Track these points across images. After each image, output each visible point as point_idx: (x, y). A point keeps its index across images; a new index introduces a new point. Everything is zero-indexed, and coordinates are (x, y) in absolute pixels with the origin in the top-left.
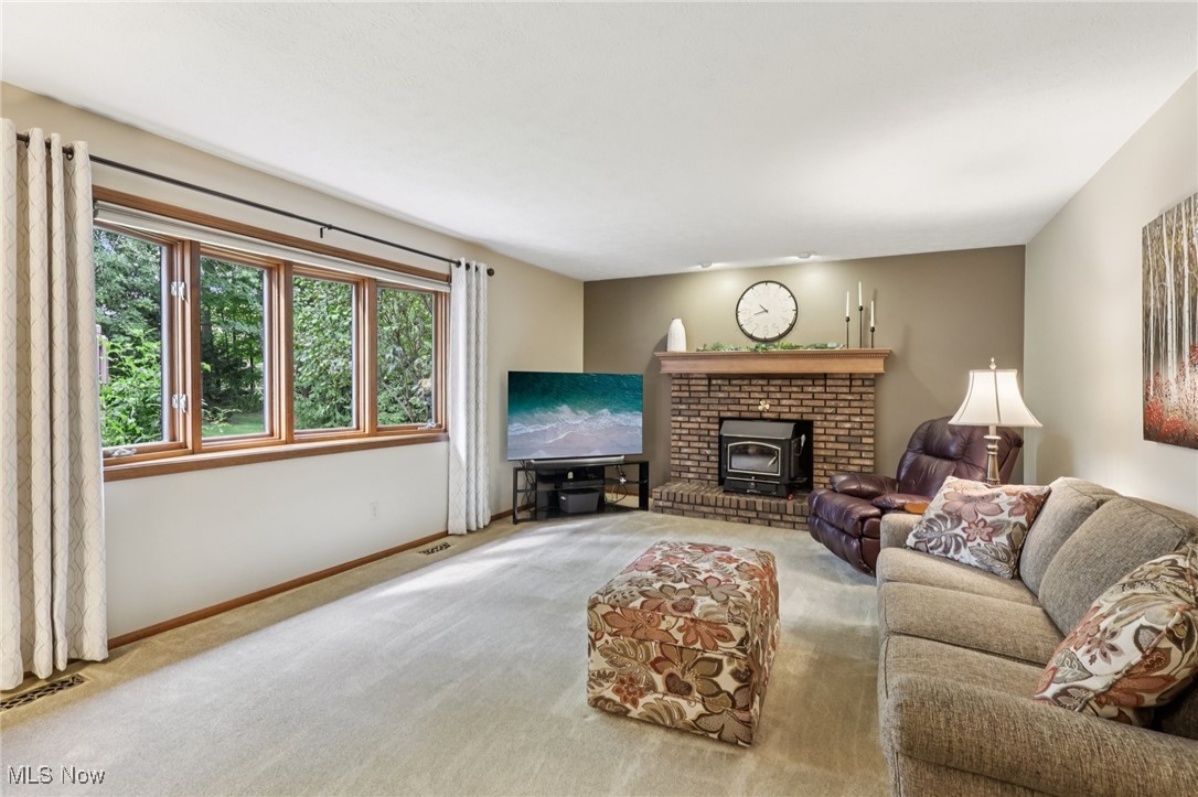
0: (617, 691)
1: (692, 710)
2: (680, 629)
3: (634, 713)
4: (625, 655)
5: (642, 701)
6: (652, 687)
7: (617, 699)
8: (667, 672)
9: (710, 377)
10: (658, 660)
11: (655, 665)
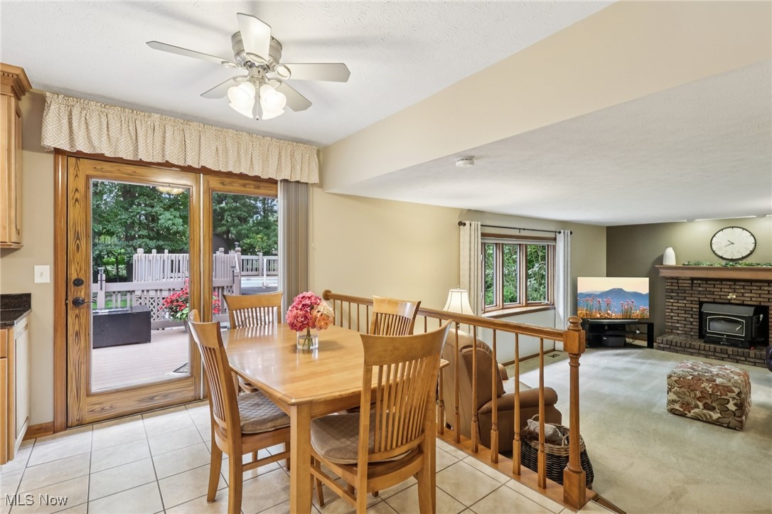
0: (681, 407)
1: (716, 416)
2: (710, 387)
3: (689, 415)
4: (685, 394)
5: (692, 411)
6: (698, 407)
7: (681, 410)
8: (704, 402)
9: (692, 279)
10: (700, 397)
11: (699, 399)
